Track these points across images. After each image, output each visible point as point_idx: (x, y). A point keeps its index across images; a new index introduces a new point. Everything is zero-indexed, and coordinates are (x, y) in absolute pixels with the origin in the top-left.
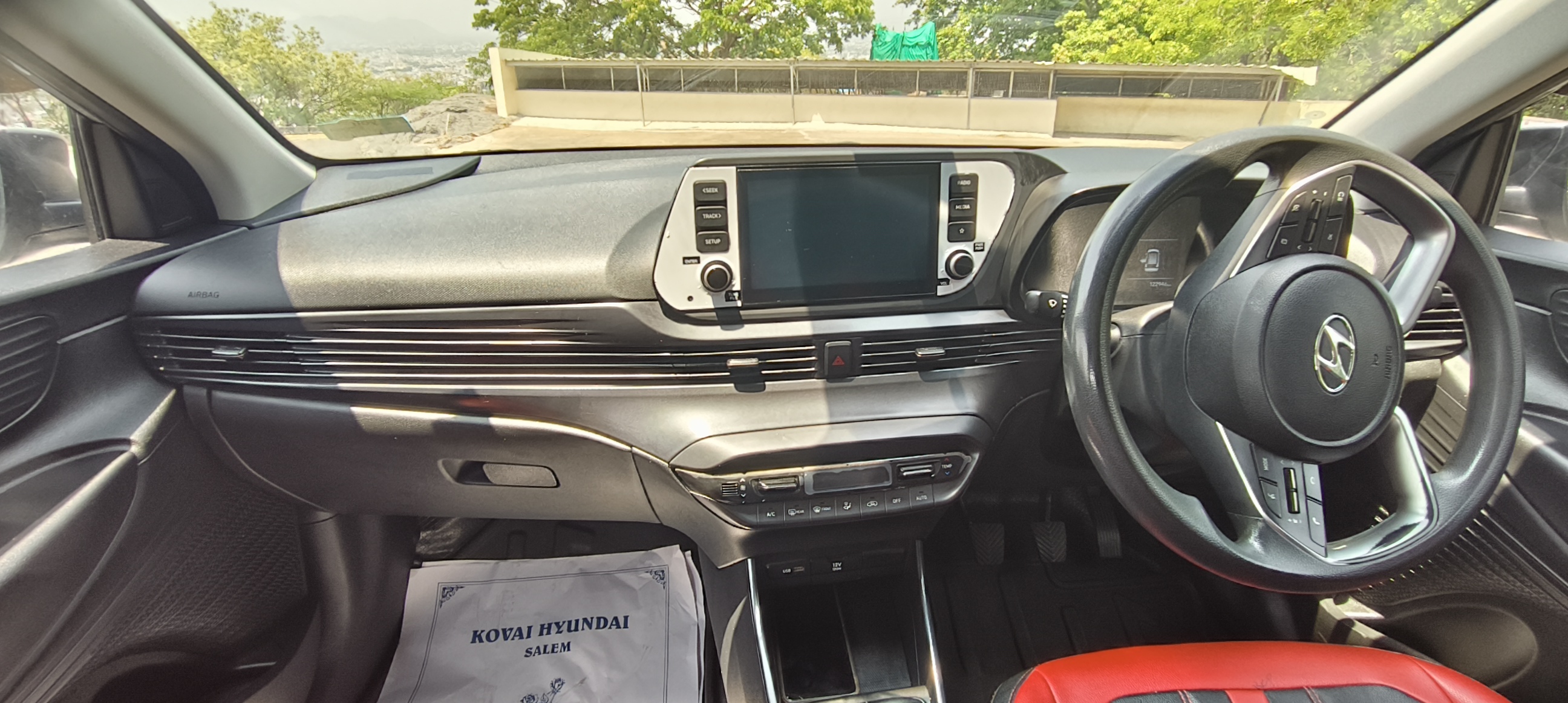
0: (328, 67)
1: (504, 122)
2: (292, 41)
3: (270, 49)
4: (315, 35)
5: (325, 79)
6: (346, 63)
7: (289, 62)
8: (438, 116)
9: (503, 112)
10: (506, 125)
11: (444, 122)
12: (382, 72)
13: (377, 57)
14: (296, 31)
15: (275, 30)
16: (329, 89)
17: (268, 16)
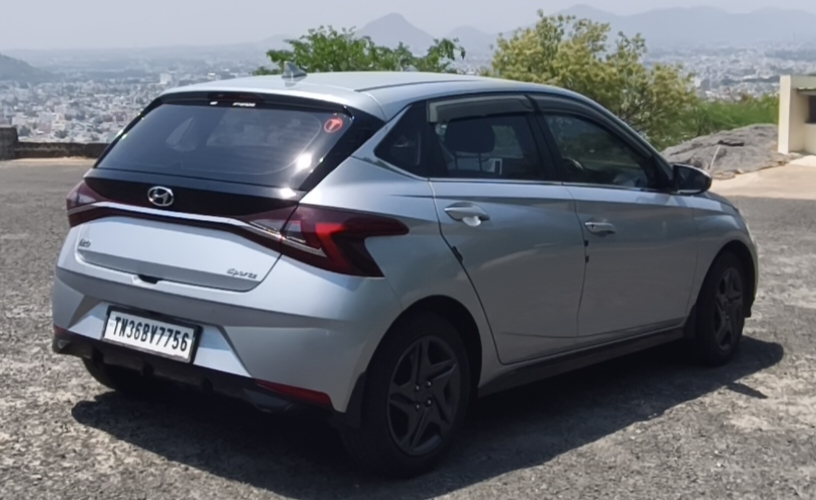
0: (645, 81)
1: (781, 159)
2: (612, 50)
3: (585, 60)
4: (640, 43)
5: (638, 95)
6: (667, 76)
7: (602, 74)
8: (708, 149)
9: (783, 148)
10: (781, 163)
11: (712, 156)
12: (738, 82)
13: (736, 61)
14: (620, 38)
15: (597, 38)
16: (641, 108)
17: (593, 23)
